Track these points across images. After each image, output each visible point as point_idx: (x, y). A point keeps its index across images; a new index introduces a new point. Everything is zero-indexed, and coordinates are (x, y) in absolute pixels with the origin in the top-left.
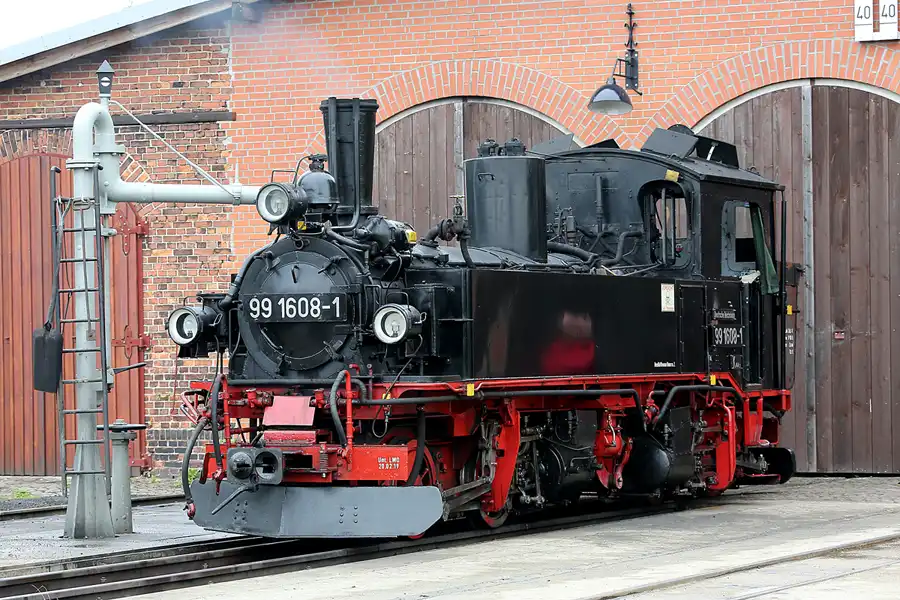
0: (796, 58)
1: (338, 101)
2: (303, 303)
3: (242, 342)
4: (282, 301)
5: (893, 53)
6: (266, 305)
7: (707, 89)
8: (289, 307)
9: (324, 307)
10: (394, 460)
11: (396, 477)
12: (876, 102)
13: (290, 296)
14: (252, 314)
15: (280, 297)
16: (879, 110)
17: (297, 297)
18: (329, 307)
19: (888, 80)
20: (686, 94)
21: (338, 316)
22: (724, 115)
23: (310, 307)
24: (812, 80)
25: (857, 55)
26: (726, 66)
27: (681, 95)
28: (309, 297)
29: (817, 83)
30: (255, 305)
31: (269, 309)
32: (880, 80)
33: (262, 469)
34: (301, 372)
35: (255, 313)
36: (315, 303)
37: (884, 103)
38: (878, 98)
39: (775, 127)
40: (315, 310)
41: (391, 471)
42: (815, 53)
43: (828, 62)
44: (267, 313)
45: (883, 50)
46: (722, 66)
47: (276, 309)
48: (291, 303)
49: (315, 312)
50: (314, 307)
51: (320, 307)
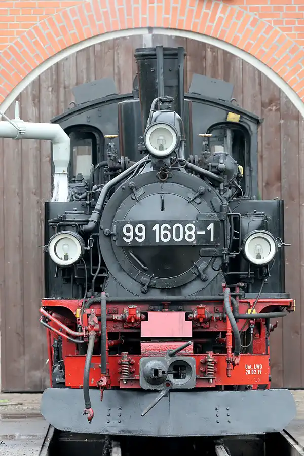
0: (137, 9)
1: (165, 49)
2: (178, 229)
3: (103, 264)
4: (156, 227)
5: (229, 8)
6: (140, 230)
7: (49, 35)
8: (163, 232)
9: (199, 233)
10: (258, 366)
11: (260, 382)
12: (213, 52)
13: (165, 222)
14: (125, 239)
15: (154, 223)
16: (215, 58)
17: (172, 223)
18: (203, 232)
19: (224, 32)
20: (29, 38)
21: (212, 240)
22: (67, 59)
23: (185, 233)
24: (150, 29)
25: (195, 8)
26: (69, 12)
27: (23, 38)
28: (184, 223)
29: (155, 32)
30: (128, 230)
31: (143, 234)
32: (216, 31)
33: (172, 375)
34: (163, 290)
35: (128, 237)
36: (190, 229)
37: (220, 53)
38: (213, 48)
39: (116, 71)
40: (190, 234)
41: (257, 376)
42: (155, 4)
43: (167, 12)
44: (141, 237)
45: (219, 4)
46: (65, 13)
47: (150, 234)
48: (165, 229)
49: (190, 236)
50: (188, 233)
51: (195, 233)
